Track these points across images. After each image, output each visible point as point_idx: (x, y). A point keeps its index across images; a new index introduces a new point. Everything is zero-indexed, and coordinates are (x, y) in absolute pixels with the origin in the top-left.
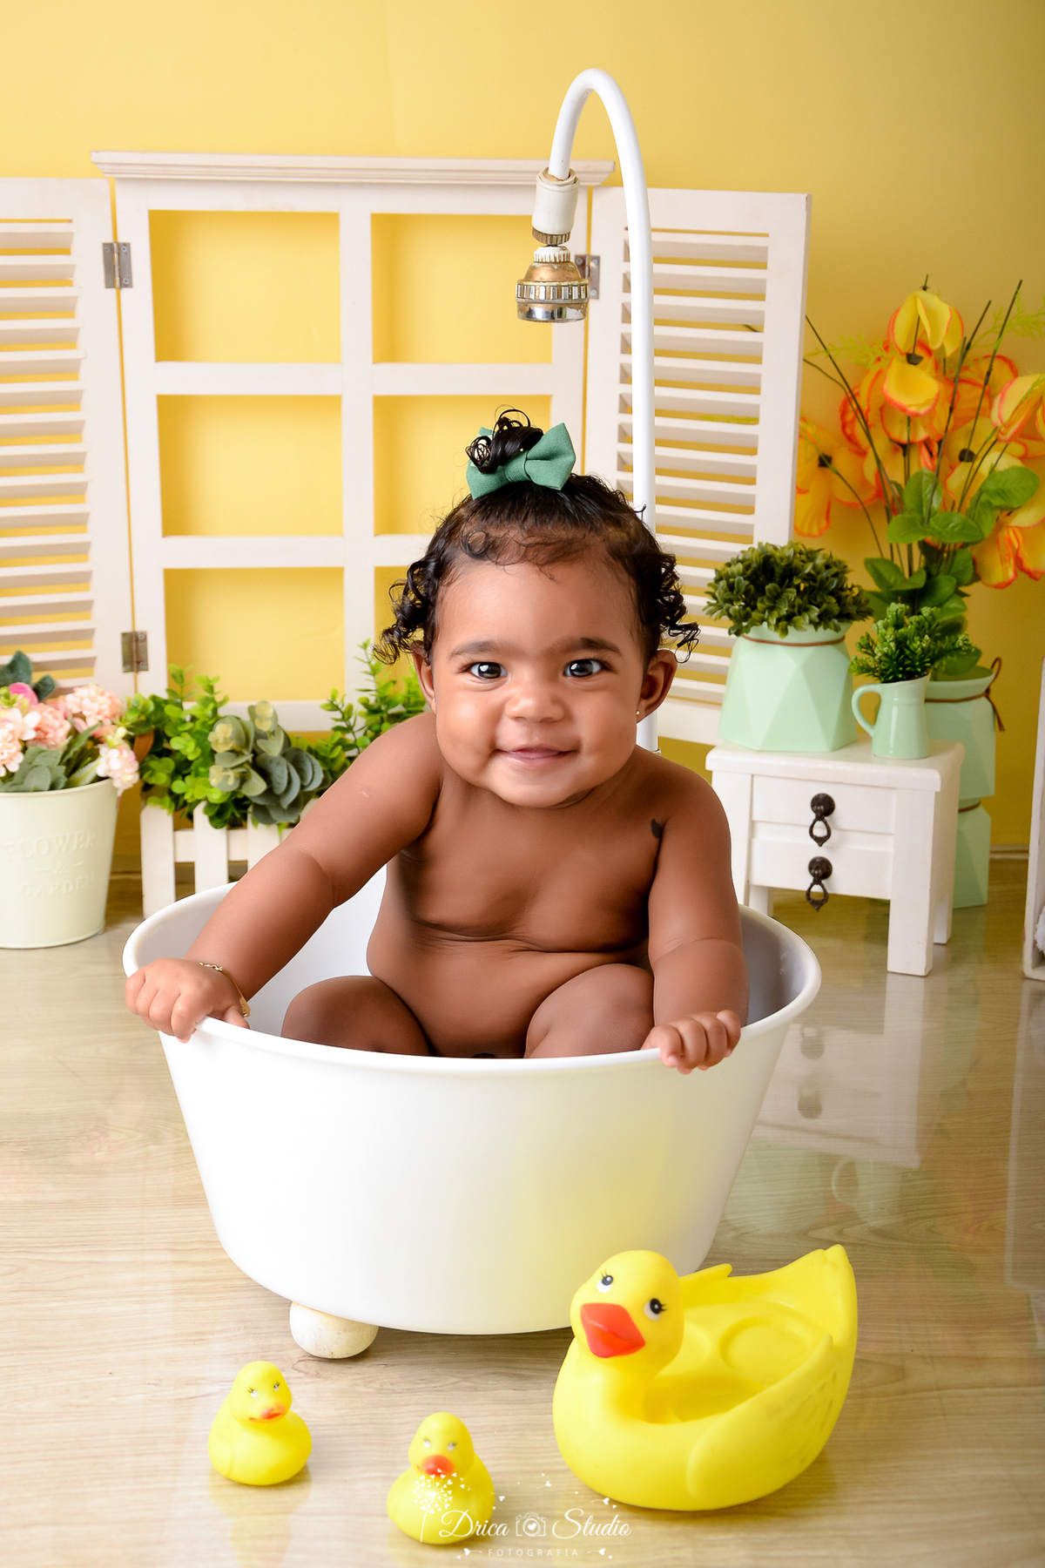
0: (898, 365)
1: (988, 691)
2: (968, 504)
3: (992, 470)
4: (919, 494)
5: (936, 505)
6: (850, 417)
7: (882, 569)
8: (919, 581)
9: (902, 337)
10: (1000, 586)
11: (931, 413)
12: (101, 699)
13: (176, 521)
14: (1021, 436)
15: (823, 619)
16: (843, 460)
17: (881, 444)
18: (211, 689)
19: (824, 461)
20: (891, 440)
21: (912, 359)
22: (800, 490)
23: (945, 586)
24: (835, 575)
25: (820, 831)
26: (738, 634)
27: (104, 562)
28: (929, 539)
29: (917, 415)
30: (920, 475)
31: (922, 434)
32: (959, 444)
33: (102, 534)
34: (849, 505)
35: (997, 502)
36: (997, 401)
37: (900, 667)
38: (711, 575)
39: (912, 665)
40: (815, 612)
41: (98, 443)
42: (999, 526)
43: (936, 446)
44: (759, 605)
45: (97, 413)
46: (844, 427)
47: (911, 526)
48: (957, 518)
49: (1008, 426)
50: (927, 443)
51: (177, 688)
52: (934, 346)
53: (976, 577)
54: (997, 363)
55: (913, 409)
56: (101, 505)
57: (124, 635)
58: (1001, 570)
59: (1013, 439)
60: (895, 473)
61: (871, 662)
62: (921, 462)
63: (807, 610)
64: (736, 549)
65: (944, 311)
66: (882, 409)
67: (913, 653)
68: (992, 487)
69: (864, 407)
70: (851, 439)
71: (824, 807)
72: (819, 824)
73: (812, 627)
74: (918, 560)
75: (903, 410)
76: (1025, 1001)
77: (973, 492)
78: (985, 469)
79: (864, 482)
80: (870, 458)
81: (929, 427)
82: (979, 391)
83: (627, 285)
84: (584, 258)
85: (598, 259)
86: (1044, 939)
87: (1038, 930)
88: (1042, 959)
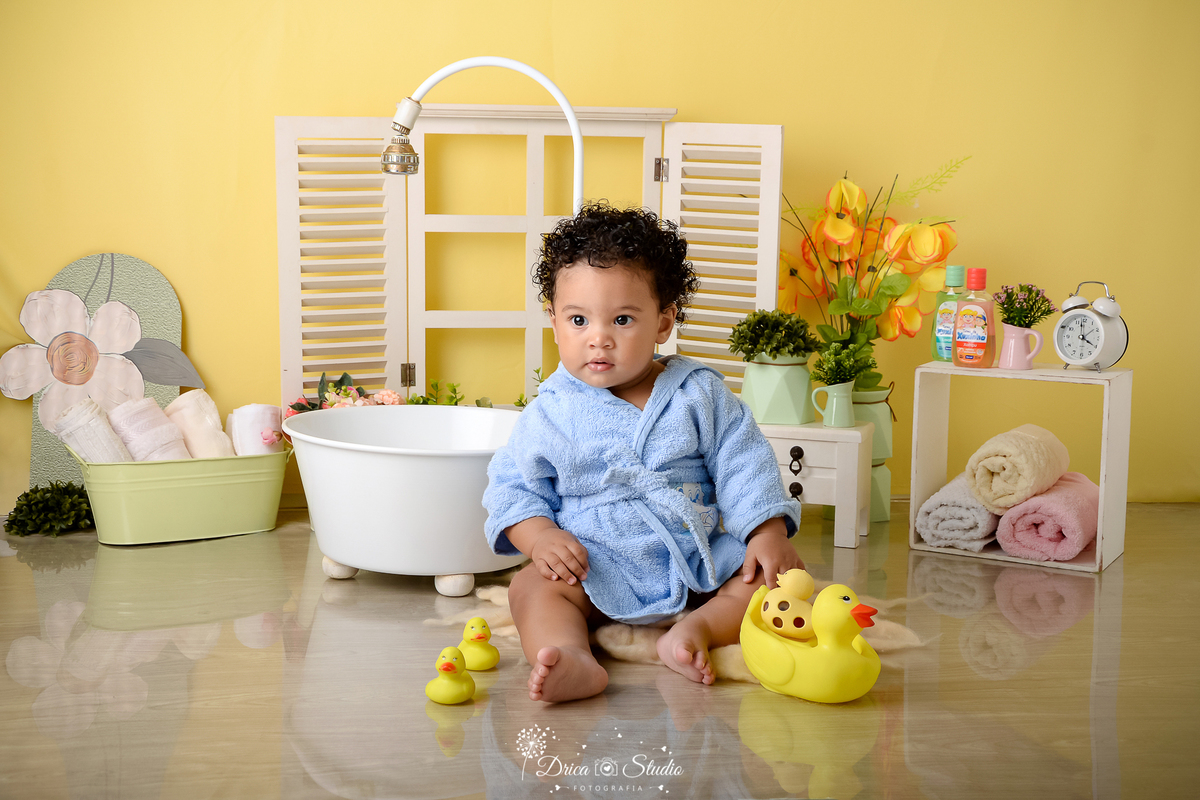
0: (831, 219)
1: (887, 399)
2: (873, 294)
3: (885, 276)
4: (846, 288)
5: (855, 295)
6: (807, 250)
7: (826, 331)
8: (847, 336)
9: (833, 203)
10: (891, 340)
11: (851, 243)
12: (394, 396)
13: (433, 302)
14: (900, 257)
15: (795, 351)
16: (803, 272)
17: (825, 263)
18: (454, 391)
19: (793, 273)
20: (831, 261)
21: (839, 216)
22: (780, 288)
23: (862, 338)
24: (802, 327)
25: (796, 466)
26: (748, 361)
27: (392, 323)
28: (852, 314)
29: (842, 245)
30: (846, 278)
31: (847, 257)
32: (868, 263)
33: (392, 308)
34: (808, 297)
35: (888, 293)
36: (887, 238)
37: (838, 376)
38: (731, 331)
39: (845, 375)
40: (792, 346)
41: (392, 258)
42: (891, 306)
43: (855, 263)
44: (761, 341)
45: (392, 241)
46: (804, 255)
47: (841, 306)
48: (867, 302)
49: (893, 251)
50: (849, 261)
51: (434, 392)
52: (851, 208)
53: (878, 335)
54: (886, 222)
55: (840, 241)
56: (392, 291)
57: (402, 365)
58: (893, 331)
59: (895, 260)
60: (833, 278)
61: (822, 374)
62: (847, 272)
63: (787, 345)
64: (744, 316)
65: (856, 190)
66: (824, 243)
67: (846, 369)
68: (885, 285)
69: (814, 241)
70: (808, 261)
71: (797, 453)
72: (795, 463)
73: (789, 355)
74: (846, 325)
75: (835, 242)
76: (911, 560)
77: (875, 288)
78: (881, 275)
79: (816, 284)
80: (819, 270)
81: (850, 252)
82: (877, 235)
83: (684, 174)
84: (660, 160)
85: (668, 160)
86: (921, 526)
87: (917, 521)
88: (920, 539)
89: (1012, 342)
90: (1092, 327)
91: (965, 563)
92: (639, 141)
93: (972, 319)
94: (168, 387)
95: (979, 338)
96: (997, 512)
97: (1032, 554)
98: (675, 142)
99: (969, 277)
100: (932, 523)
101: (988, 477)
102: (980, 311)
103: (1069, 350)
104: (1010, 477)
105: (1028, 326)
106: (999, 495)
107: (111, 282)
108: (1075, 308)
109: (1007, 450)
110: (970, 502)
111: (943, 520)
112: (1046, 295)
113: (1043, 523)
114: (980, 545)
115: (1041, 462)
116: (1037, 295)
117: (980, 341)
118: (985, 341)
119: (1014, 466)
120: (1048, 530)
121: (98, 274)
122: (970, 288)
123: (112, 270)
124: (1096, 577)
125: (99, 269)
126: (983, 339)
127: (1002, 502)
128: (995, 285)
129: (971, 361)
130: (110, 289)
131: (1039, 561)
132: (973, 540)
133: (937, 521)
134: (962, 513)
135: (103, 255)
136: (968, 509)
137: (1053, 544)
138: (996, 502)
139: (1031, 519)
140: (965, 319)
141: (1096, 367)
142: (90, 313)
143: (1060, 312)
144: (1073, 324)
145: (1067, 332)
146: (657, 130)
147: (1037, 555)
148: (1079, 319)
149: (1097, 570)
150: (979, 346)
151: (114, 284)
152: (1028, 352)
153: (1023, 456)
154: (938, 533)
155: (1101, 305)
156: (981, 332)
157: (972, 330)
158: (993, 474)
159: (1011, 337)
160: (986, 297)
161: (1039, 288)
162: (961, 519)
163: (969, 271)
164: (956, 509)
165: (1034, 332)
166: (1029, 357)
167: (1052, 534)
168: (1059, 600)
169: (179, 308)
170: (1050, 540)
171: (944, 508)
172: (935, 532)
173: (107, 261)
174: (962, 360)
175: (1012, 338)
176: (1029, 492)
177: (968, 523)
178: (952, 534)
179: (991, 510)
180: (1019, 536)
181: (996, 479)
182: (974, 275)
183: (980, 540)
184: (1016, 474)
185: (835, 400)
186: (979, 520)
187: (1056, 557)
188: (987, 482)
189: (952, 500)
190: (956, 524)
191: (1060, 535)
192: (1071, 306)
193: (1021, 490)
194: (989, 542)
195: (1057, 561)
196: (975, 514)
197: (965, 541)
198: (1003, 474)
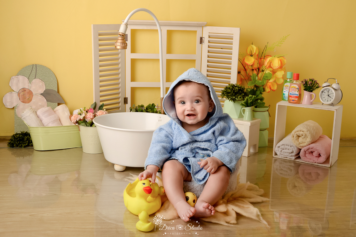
1: (268, 110)
4: (254, 77)
5: (257, 79)
13: (133, 79)
16: (243, 72)
19: (239, 73)
23: (258, 92)
32: (261, 69)
47: (252, 83)
53: (264, 91)
57: (124, 98)
64: (227, 85)
76: (273, 160)
83: (209, 42)
84: (202, 37)
85: (204, 38)
86: (277, 150)
87: (276, 149)
88: (276, 154)
89: (306, 96)
90: (331, 92)
91: (290, 162)
92: (196, 32)
93: (294, 89)
94: (54, 103)
95: (296, 94)
96: (300, 148)
97: (310, 161)
98: (206, 32)
99: (294, 76)
100: (280, 150)
101: (298, 137)
102: (297, 87)
103: (324, 99)
104: (304, 138)
105: (312, 91)
106: (301, 143)
107: (36, 73)
108: (326, 86)
109: (304, 130)
110: (291, 145)
111: (284, 149)
112: (318, 82)
113: (314, 152)
114: (294, 158)
115: (314, 133)
116: (315, 82)
117: (297, 96)
118: (298, 96)
119: (306, 135)
120: (315, 154)
121: (32, 70)
122: (294, 80)
123: (36, 69)
124: (329, 169)
125: (32, 69)
127: (301, 145)
128: (302, 78)
129: (293, 102)
130: (36, 75)
131: (312, 163)
133: (281, 149)
134: (289, 147)
135: (33, 65)
136: (291, 146)
137: (317, 158)
139: (310, 150)
140: (292, 89)
141: (332, 104)
142: (30, 82)
143: (322, 87)
144: (325, 91)
145: (323, 93)
146: (201, 29)
147: (312, 161)
148: (327, 90)
149: (330, 166)
150: (296, 97)
151: (37, 73)
152: (311, 99)
153: (308, 132)
154: (282, 153)
155: (334, 86)
156: (297, 93)
157: (294, 92)
159: (306, 95)
160: (299, 82)
161: (315, 80)
162: (289, 149)
163: (294, 74)
164: (287, 146)
165: (313, 93)
166: (311, 101)
167: (317, 155)
168: (318, 175)
169: (56, 80)
170: (316, 157)
171: (284, 146)
172: (281, 153)
173: (34, 67)
174: (291, 101)
176: (310, 142)
177: (290, 151)
178: (286, 154)
179: (298, 147)
180: (307, 155)
181: (300, 138)
182: (295, 76)
183: (294, 156)
184: (306, 137)
185: (247, 112)
186: (294, 150)
187: (318, 162)
188: (297, 139)
189: (286, 143)
190: (287, 151)
191: (319, 155)
192: (325, 86)
193: (308, 142)
194: (297, 156)
195: (318, 163)
196: (293, 148)
197: (290, 156)
198: (302, 137)
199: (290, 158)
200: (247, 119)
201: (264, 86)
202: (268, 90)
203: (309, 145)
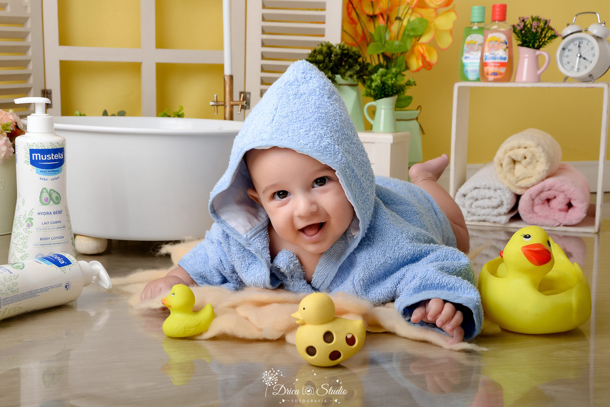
1: (417, 117)
2: (400, 37)
3: (408, 22)
4: (380, 34)
5: (387, 38)
10: (418, 70)
20: (366, 15)
28: (386, 53)
31: (379, 10)
37: (383, 92)
42: (415, 44)
43: (386, 15)
47: (378, 47)
48: (397, 43)
50: (381, 14)
57: (42, 91)
61: (371, 91)
67: (388, 86)
68: (409, 27)
70: (351, 19)
74: (382, 60)
77: (401, 32)
79: (357, 34)
89: (526, 61)
90: (589, 46)
91: (493, 231)
93: (496, 44)
95: (501, 58)
96: (518, 192)
99: (494, 11)
100: (467, 203)
101: (512, 165)
102: (503, 38)
104: (530, 163)
105: (538, 48)
106: (521, 178)
108: (572, 34)
109: (528, 143)
110: (497, 185)
111: (477, 200)
112: (551, 25)
113: (555, 197)
114: (504, 219)
116: (545, 24)
117: (503, 61)
118: (506, 61)
119: (533, 155)
120: (558, 203)
122: (494, 20)
124: (596, 237)
126: (505, 59)
127: (523, 183)
129: (495, 77)
131: (552, 226)
132: (500, 215)
133: (471, 201)
134: (491, 193)
136: (495, 190)
137: (563, 213)
138: (518, 184)
139: (545, 195)
140: (490, 45)
141: (589, 78)
143: (562, 37)
144: (571, 46)
145: (566, 52)
148: (577, 42)
149: (596, 231)
150: (502, 65)
152: (538, 68)
153: (540, 148)
154: (473, 210)
155: (595, 29)
156: (503, 54)
157: (496, 53)
158: (514, 162)
160: (506, 26)
161: (546, 18)
162: (489, 198)
163: (494, 7)
164: (486, 191)
165: (542, 52)
166: (539, 72)
167: (563, 206)
170: (561, 210)
171: (477, 190)
172: (470, 210)
174: (489, 76)
175: (527, 57)
176: (545, 174)
177: (495, 202)
178: (483, 211)
179: (514, 190)
180: (537, 209)
181: (518, 166)
182: (497, 9)
183: (505, 214)
184: (535, 161)
185: (383, 111)
186: (504, 198)
187: (566, 222)
188: (511, 169)
189: (483, 184)
190: (486, 202)
191: (570, 205)
192: (569, 32)
193: (539, 173)
194: (512, 215)
195: (564, 226)
196: (501, 194)
197: (494, 215)
198: (524, 162)
199: (494, 222)
200: (382, 129)
201: (407, 54)
202: (418, 63)
203: (543, 180)
